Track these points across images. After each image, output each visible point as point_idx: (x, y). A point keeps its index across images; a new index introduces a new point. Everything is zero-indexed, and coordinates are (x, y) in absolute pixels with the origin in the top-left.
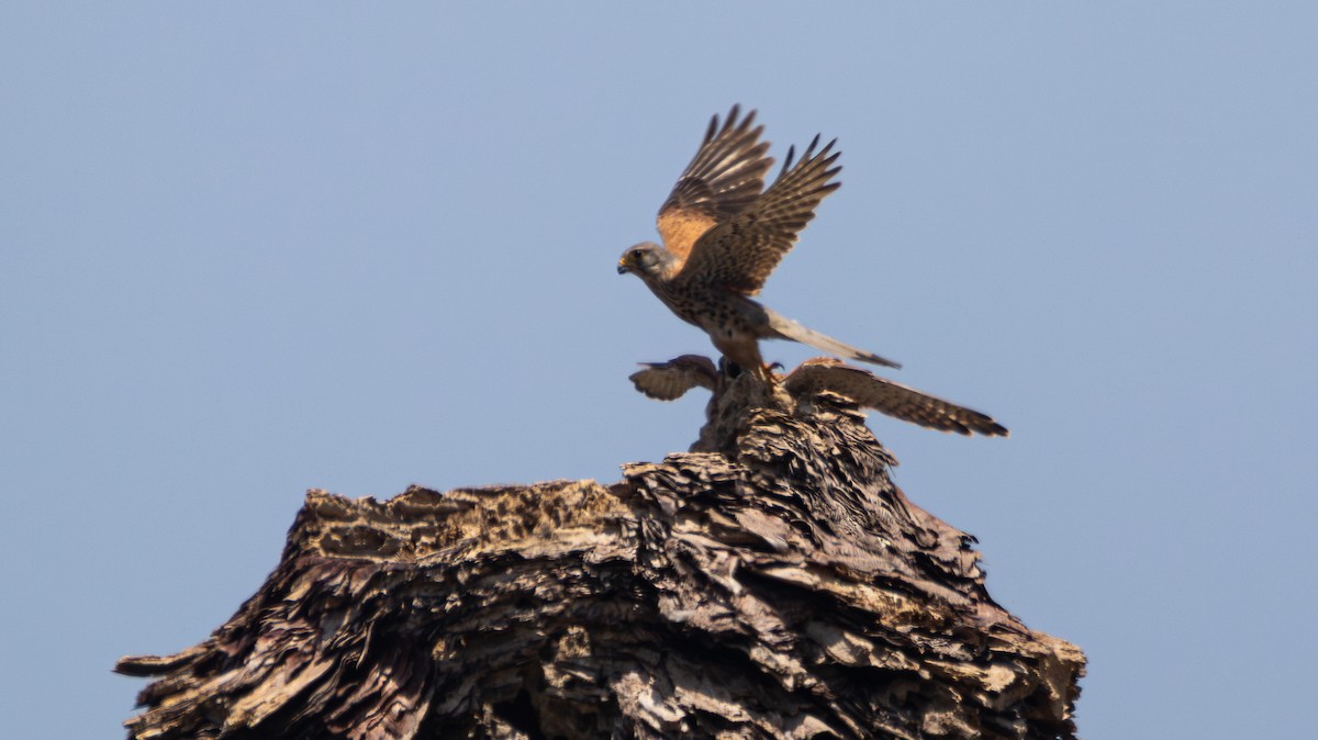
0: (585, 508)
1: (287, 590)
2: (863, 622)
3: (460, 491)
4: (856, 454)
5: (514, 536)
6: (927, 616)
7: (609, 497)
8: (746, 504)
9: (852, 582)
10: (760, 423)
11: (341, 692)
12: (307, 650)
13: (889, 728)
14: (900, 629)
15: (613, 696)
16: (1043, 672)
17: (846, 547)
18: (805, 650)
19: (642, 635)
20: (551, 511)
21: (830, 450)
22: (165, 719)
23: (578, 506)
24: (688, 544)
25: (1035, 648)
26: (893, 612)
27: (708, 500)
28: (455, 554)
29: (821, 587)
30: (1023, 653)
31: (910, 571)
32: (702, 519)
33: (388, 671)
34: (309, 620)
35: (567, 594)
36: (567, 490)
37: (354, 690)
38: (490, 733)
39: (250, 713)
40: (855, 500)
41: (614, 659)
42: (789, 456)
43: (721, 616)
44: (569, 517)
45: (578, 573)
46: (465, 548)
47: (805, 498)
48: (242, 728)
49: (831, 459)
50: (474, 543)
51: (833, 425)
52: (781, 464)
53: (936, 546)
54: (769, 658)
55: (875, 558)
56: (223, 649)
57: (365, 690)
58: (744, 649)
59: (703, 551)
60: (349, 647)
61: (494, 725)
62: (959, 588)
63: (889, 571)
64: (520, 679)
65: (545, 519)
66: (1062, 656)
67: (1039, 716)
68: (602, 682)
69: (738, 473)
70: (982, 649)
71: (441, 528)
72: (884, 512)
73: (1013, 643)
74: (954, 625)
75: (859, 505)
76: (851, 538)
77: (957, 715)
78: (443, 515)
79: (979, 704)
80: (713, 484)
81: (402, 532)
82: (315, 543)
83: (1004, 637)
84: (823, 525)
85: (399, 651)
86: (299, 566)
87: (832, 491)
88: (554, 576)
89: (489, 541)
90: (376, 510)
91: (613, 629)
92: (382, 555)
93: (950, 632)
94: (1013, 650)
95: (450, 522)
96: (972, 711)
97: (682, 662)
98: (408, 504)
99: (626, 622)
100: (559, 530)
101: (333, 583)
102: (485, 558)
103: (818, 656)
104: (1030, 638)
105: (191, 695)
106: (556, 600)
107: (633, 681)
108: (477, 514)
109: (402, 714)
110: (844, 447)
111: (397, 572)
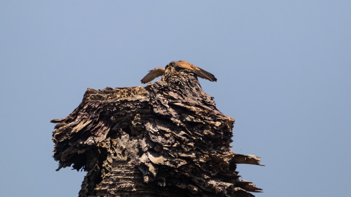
0: (140, 91)
1: (83, 107)
2: (192, 113)
3: (116, 88)
4: (191, 81)
5: (126, 97)
6: (204, 112)
7: (144, 89)
8: (170, 91)
9: (190, 106)
10: (173, 75)
11: (93, 126)
12: (87, 118)
13: (197, 133)
14: (199, 114)
15: (145, 127)
16: (226, 123)
17: (189, 99)
18: (181, 119)
19: (150, 115)
20: (133, 92)
21: (186, 81)
22: (60, 131)
23: (138, 91)
24: (159, 98)
25: (225, 118)
26: (198, 111)
27: (163, 90)
28: (115, 100)
29: (184, 107)
30: (223, 119)
31: (201, 104)
32: (162, 94)
33: (102, 122)
34: (87, 112)
35: (136, 108)
36: (136, 88)
37: (96, 126)
38: (121, 134)
39: (76, 130)
40: (191, 90)
41: (145, 120)
42: (178, 82)
43: (165, 112)
44: (137, 93)
45: (138, 104)
46: (117, 99)
47: (181, 90)
48: (74, 133)
49: (186, 82)
50: (119, 98)
51: (187, 76)
52: (177, 83)
53: (206, 99)
54: (174, 120)
55: (195, 101)
56: (71, 118)
57: (98, 126)
58: (170, 118)
59: (162, 100)
60: (95, 117)
61: (122, 132)
62: (211, 107)
63: (197, 104)
64: (127, 124)
65: (132, 93)
66: (230, 120)
67: (226, 131)
68: (143, 124)
69: (169, 85)
70: (215, 118)
71: (113, 95)
72: (196, 92)
73: (221, 117)
74: (209, 114)
75: (192, 91)
76: (190, 97)
77: (210, 131)
78: (113, 93)
79: (214, 129)
80: (164, 87)
81: (105, 96)
82: (89, 98)
84: (185, 95)
85: (105, 118)
86: (85, 102)
87: (187, 88)
88: (134, 104)
89: (122, 98)
90: (100, 92)
91: (145, 114)
92: (101, 100)
93: (209, 115)
94: (221, 119)
95: (114, 94)
96: (213, 130)
97: (158, 120)
98: (106, 90)
99: (147, 113)
100: (135, 96)
101: (92, 105)
102: (121, 101)
103: (184, 120)
104: (224, 116)
105: (65, 126)
106: (134, 109)
107: (149, 124)
108: (119, 92)
109: (105, 130)
110: (189, 80)
111: (104, 103)
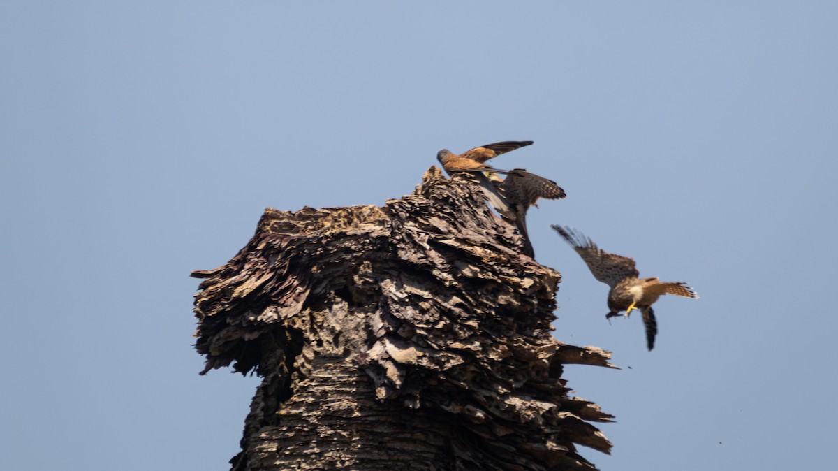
0: (371, 215)
1: (257, 246)
2: (476, 260)
3: (324, 209)
4: (475, 197)
5: (344, 227)
6: (500, 259)
7: (381, 212)
8: (432, 215)
9: (472, 245)
10: (438, 184)
11: (277, 285)
12: (264, 268)
13: (485, 301)
14: (490, 263)
15: (380, 288)
16: (544, 280)
17: (470, 232)
18: (453, 271)
19: (391, 265)
20: (358, 217)
21: (465, 195)
22: (209, 295)
23: (368, 215)
24: (410, 230)
25: (541, 271)
26: (487, 257)
27: (418, 213)
28: (321, 233)
29: (460, 247)
30: (537, 273)
31: (494, 242)
32: (416, 221)
33: (295, 277)
34: (265, 257)
35: (364, 249)
36: (364, 209)
37: (282, 284)
38: (333, 301)
39: (241, 292)
40: (474, 214)
41: (381, 274)
42: (449, 197)
43: (422, 258)
44: (365, 219)
45: (368, 241)
46: (326, 231)
47: (454, 213)
48: (238, 298)
49: (465, 199)
50: (329, 229)
51: (466, 185)
52: (446, 200)
53: (504, 232)
54: (440, 274)
55: (481, 237)
56: (232, 268)
57: (286, 284)
58: (430, 270)
59: (416, 233)
60: (280, 268)
61: (335, 298)
62: (513, 248)
63: (486, 241)
64: (345, 281)
65: (356, 220)
66: (552, 275)
67: (543, 297)
68: (376, 282)
69: (430, 203)
70: (521, 271)
71: (316, 223)
72: (485, 219)
73: (533, 270)
74: (511, 262)
75: (475, 216)
76: (472, 229)
77: (511, 297)
78: (317, 218)
79: (520, 292)
80: (420, 207)
81: (301, 224)
82: (268, 228)
83: (529, 267)
84: (461, 224)
85: (299, 269)
86: (261, 237)
87: (465, 210)
88: (358, 242)
89: (334, 228)
90: (292, 216)
91: (381, 262)
92: (294, 233)
93: (509, 265)
94: (533, 272)
95: (319, 220)
96: (517, 295)
97: (407, 275)
98: (303, 213)
99: (385, 260)
100: (361, 225)
101: (274, 243)
102: (332, 234)
103: (458, 274)
104: (540, 268)
105: (219, 285)
106: (359, 251)
107: (388, 283)
108: (330, 218)
109: (300, 293)
110: (470, 194)
111: (299, 239)
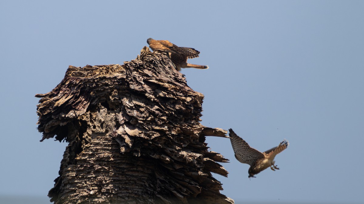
1: (65, 83)
2: (165, 89)
3: (96, 66)
4: (164, 60)
5: (105, 74)
6: (176, 88)
7: (121, 67)
8: (145, 69)
9: (163, 82)
10: (148, 55)
11: (75, 101)
12: (69, 93)
13: (170, 108)
14: (171, 90)
15: (122, 102)
16: (196, 98)
17: (162, 76)
18: (155, 94)
19: (127, 91)
20: (111, 70)
21: (160, 60)
22: (44, 105)
23: (116, 69)
24: (135, 75)
25: (195, 94)
26: (170, 88)
27: (138, 68)
29: (158, 83)
30: (193, 95)
31: (173, 81)
32: (137, 71)
33: (83, 97)
34: (69, 88)
35: (114, 84)
36: (114, 66)
37: (77, 100)
38: (100, 108)
39: (58, 104)
40: (164, 68)
41: (122, 95)
42: (152, 60)
43: (141, 88)
44: (114, 71)
45: (116, 80)
46: (96, 76)
47: (155, 68)
48: (57, 106)
51: (160, 55)
52: (151, 62)
53: (178, 76)
54: (149, 95)
55: (167, 78)
56: (54, 93)
57: (79, 100)
58: (144, 94)
59: (138, 77)
60: (76, 93)
61: (101, 106)
62: (182, 84)
63: (170, 81)
64: (106, 99)
65: (110, 71)
66: (200, 96)
67: (196, 106)
68: (120, 99)
69: (144, 63)
70: (186, 94)
71: (92, 72)
72: (169, 70)
73: (191, 93)
74: (181, 90)
75: (165, 69)
76: (163, 75)
77: (181, 106)
78: (92, 70)
79: (185, 104)
80: (139, 65)
81: (85, 73)
82: (70, 75)
83: (190, 92)
84: (158, 73)
85: (85, 93)
86: (67, 79)
87: (160, 67)
88: (112, 81)
89: (101, 75)
90: (81, 69)
91: (122, 90)
92: (82, 77)
93: (180, 91)
94: (191, 94)
95: (94, 71)
96: (184, 105)
97: (133, 96)
98: (86, 68)
99: (124, 89)
100: (113, 73)
101: (73, 82)
102: (100, 78)
103: (157, 95)
104: (194, 93)
105: (48, 101)
106: (112, 85)
107: (125, 99)
108: (99, 70)
109: (85, 104)
110: (162, 59)
111: (85, 80)
